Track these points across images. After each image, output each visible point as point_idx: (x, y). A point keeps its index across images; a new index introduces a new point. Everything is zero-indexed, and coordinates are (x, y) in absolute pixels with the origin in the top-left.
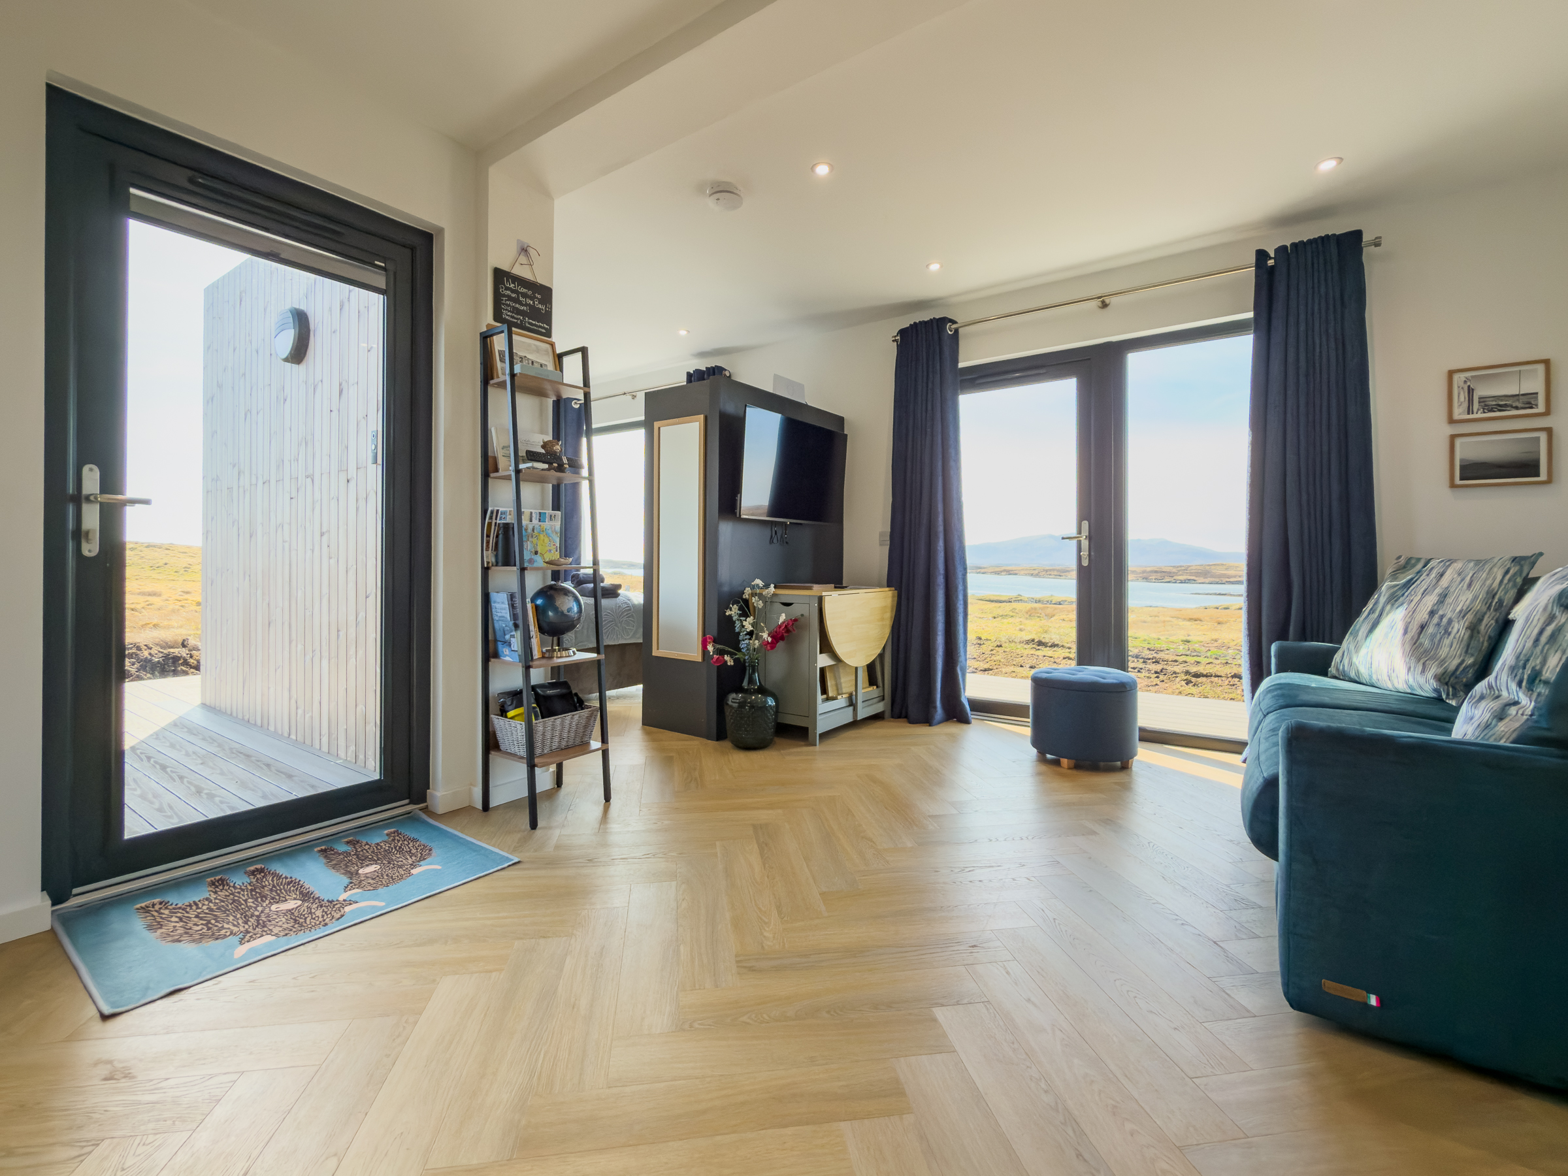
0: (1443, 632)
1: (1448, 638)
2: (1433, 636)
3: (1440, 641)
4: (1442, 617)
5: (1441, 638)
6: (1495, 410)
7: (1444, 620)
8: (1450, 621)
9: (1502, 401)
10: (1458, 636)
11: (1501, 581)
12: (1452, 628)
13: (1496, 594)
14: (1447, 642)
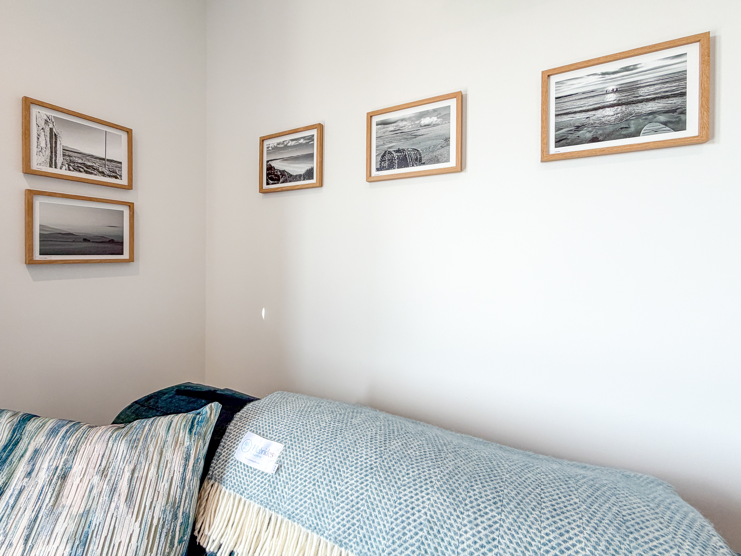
6: (81, 170)
9: (88, 160)
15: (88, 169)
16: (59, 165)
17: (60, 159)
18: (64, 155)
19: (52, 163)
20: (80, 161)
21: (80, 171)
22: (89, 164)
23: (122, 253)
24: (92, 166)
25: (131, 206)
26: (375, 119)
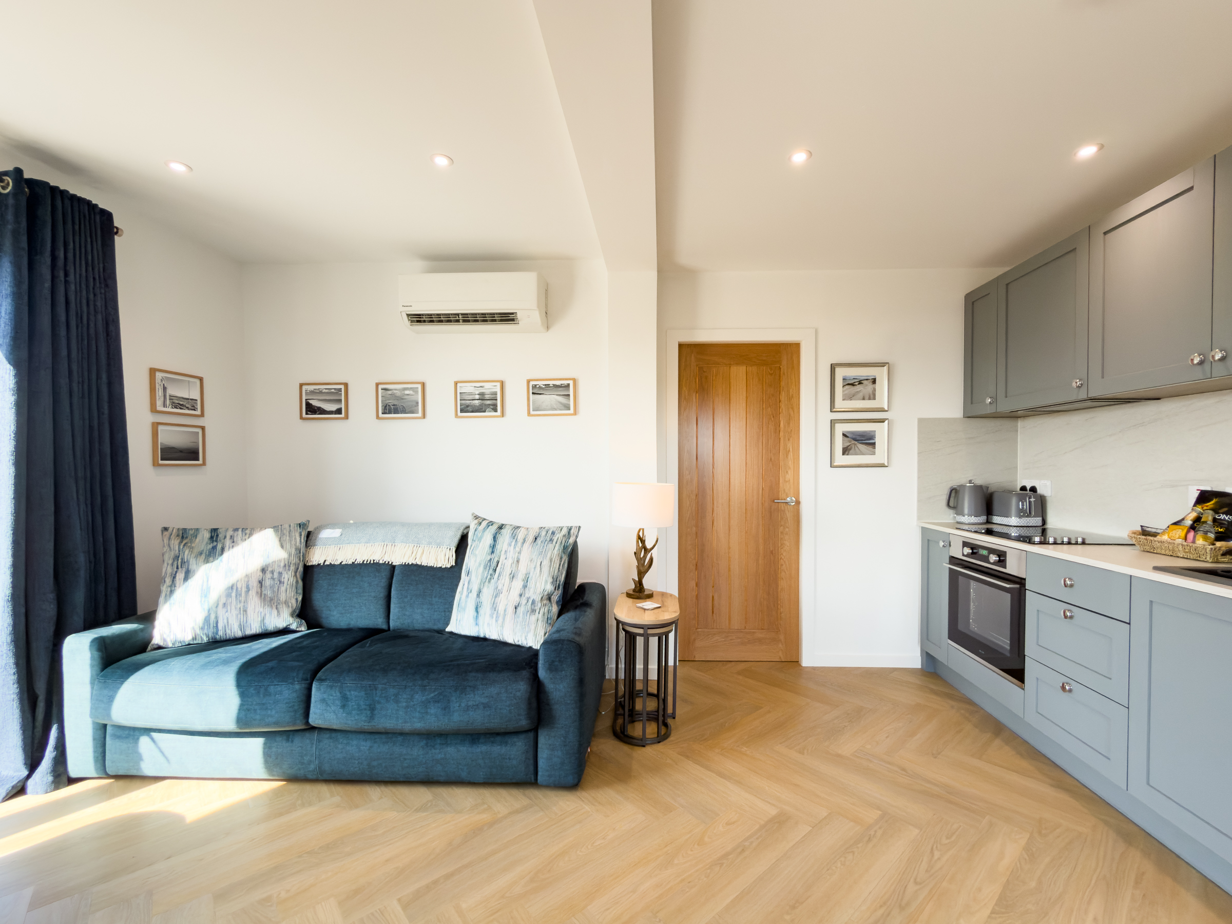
0: (278, 582)
1: (283, 586)
2: (272, 587)
3: (278, 589)
4: (272, 572)
5: (279, 587)
7: (275, 574)
8: (280, 574)
9: (181, 401)
10: (289, 582)
11: (301, 541)
12: (284, 578)
13: (300, 550)
14: (283, 589)
15: (181, 406)
16: (168, 405)
17: (168, 402)
18: (170, 399)
19: (165, 406)
20: (177, 402)
21: (177, 408)
22: (181, 403)
23: (198, 459)
24: (183, 404)
25: (203, 428)
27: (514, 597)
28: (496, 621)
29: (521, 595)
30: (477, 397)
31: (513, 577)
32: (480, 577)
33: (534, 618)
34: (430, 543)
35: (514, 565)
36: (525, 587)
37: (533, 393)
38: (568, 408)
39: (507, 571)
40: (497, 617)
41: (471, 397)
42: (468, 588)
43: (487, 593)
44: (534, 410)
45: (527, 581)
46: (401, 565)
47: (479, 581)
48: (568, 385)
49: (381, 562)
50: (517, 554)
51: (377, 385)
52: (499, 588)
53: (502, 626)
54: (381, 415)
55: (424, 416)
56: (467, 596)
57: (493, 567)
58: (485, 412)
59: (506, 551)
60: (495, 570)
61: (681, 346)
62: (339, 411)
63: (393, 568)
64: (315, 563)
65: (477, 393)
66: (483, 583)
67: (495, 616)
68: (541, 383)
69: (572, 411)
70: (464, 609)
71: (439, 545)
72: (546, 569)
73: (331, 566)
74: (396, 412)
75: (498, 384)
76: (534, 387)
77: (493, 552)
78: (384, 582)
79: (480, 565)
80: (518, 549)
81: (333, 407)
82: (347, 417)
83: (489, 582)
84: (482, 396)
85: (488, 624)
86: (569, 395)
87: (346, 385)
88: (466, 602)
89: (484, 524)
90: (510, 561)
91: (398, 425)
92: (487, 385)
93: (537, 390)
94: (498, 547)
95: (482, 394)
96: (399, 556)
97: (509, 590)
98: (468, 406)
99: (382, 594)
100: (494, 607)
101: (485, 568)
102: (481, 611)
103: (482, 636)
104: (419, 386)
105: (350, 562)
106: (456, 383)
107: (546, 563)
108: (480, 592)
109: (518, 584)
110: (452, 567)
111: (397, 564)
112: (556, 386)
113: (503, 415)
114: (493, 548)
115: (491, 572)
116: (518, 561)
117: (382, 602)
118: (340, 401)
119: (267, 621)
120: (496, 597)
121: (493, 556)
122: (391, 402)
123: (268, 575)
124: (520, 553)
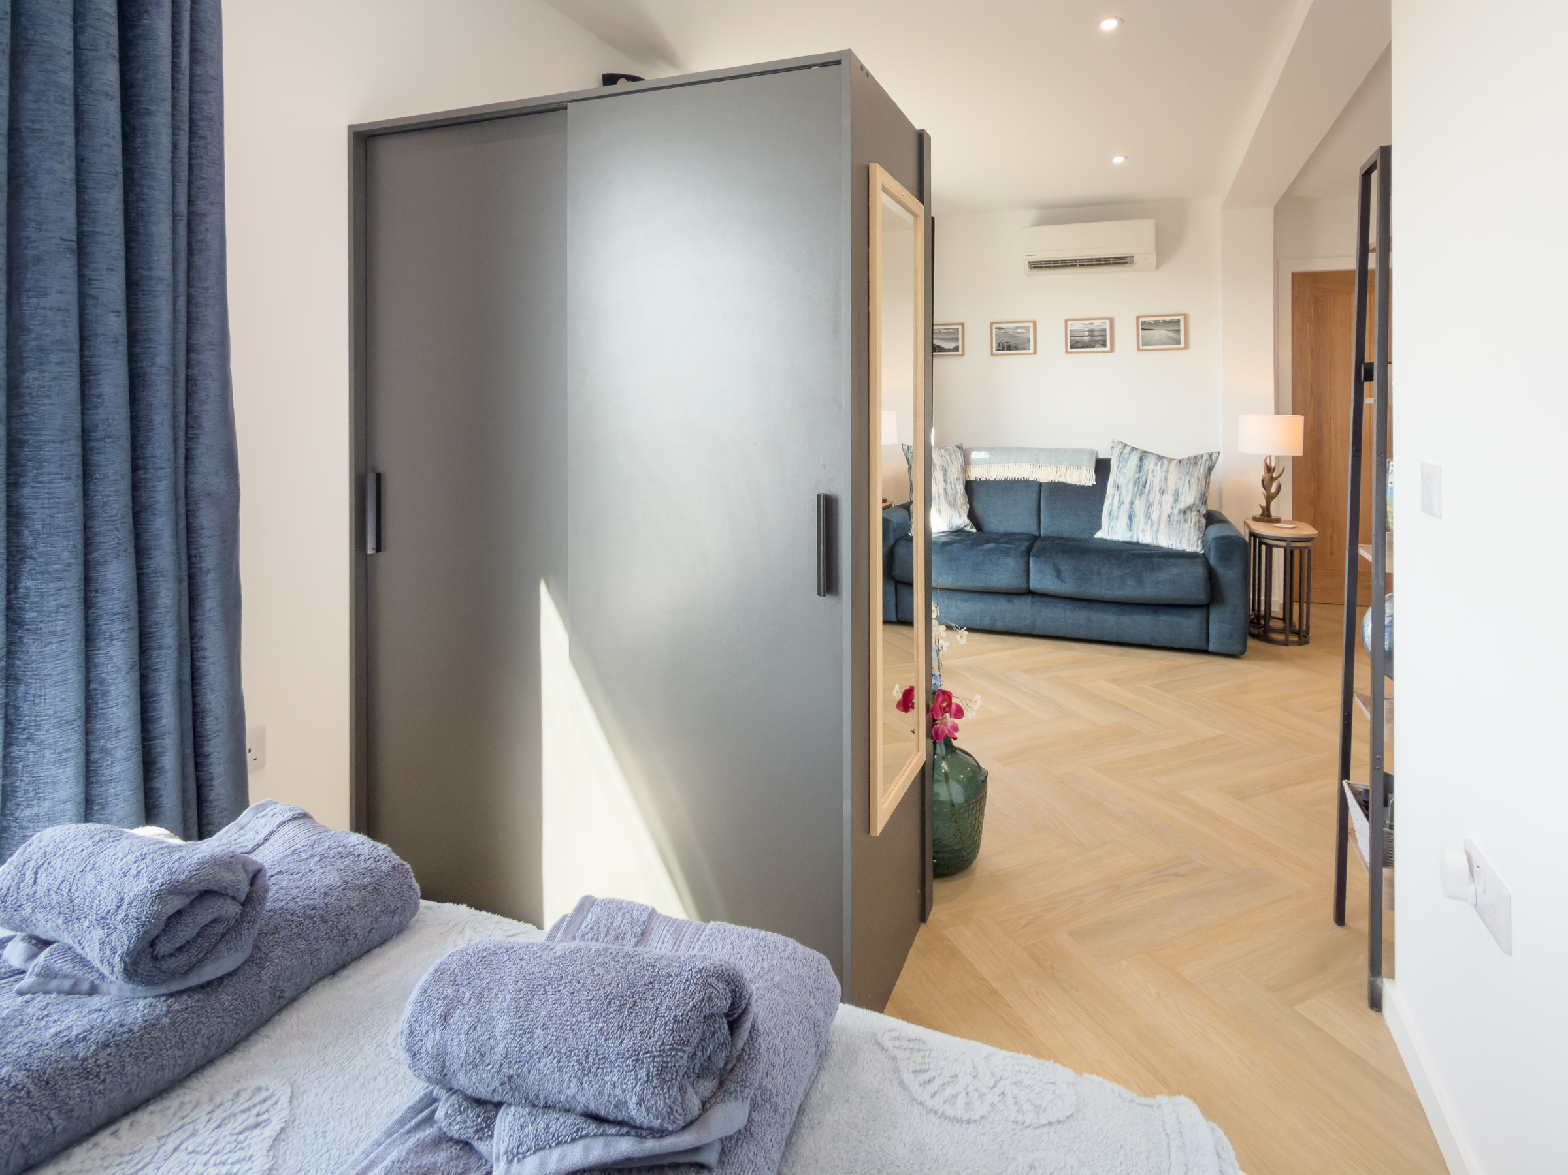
7: (952, 484)
8: (955, 485)
12: (958, 488)
13: (963, 467)
14: (958, 496)
26: (995, 326)
27: (1167, 510)
28: (1151, 527)
29: (1172, 507)
30: (1087, 333)
31: (1163, 492)
32: (1130, 492)
33: (1187, 526)
34: (1070, 465)
35: (1163, 483)
36: (1176, 501)
37: (1142, 329)
38: (1179, 343)
39: (1157, 487)
40: (1152, 524)
41: (1081, 334)
42: (1119, 501)
43: (1139, 505)
44: (1144, 344)
45: (1178, 496)
46: (1047, 483)
47: (1130, 494)
48: (1179, 320)
49: (1030, 479)
50: (1164, 473)
51: (992, 324)
52: (1151, 500)
53: (1157, 532)
54: (995, 352)
55: (1035, 352)
56: (1119, 507)
57: (1141, 485)
58: (1094, 347)
59: (1153, 471)
60: (1144, 486)
61: (1294, 275)
62: (956, 349)
63: (1040, 485)
64: (973, 479)
65: (1087, 329)
66: (1134, 495)
67: (1149, 523)
68: (1151, 319)
69: (1182, 345)
70: (1117, 518)
71: (1079, 467)
72: (1194, 487)
73: (987, 482)
74: (1009, 348)
75: (1108, 322)
76: (1144, 323)
77: (1140, 471)
78: (1035, 496)
79: (1129, 482)
80: (1165, 468)
81: (951, 345)
82: (963, 354)
83: (1141, 495)
84: (1092, 333)
85: (1143, 530)
86: (1179, 330)
87: (963, 325)
88: (1118, 512)
89: (1127, 450)
90: (1158, 479)
91: (1011, 361)
92: (1097, 323)
93: (1146, 326)
94: (1145, 467)
95: (1091, 331)
96: (1046, 475)
97: (1161, 502)
98: (1077, 342)
99: (1034, 506)
100: (1148, 516)
101: (1135, 483)
102: (1135, 520)
103: (1135, 540)
104: (1031, 325)
105: (1003, 479)
106: (1066, 321)
107: (1194, 481)
108: (1132, 504)
109: (1168, 499)
110: (1093, 485)
111: (1045, 481)
112: (1165, 322)
113: (1112, 350)
114: (1140, 468)
115: (1141, 487)
116: (1166, 479)
117: (1035, 513)
118: (957, 339)
119: (953, 521)
120: (1148, 508)
121: (1141, 474)
122: (1004, 340)
123: (949, 486)
124: (1167, 472)
